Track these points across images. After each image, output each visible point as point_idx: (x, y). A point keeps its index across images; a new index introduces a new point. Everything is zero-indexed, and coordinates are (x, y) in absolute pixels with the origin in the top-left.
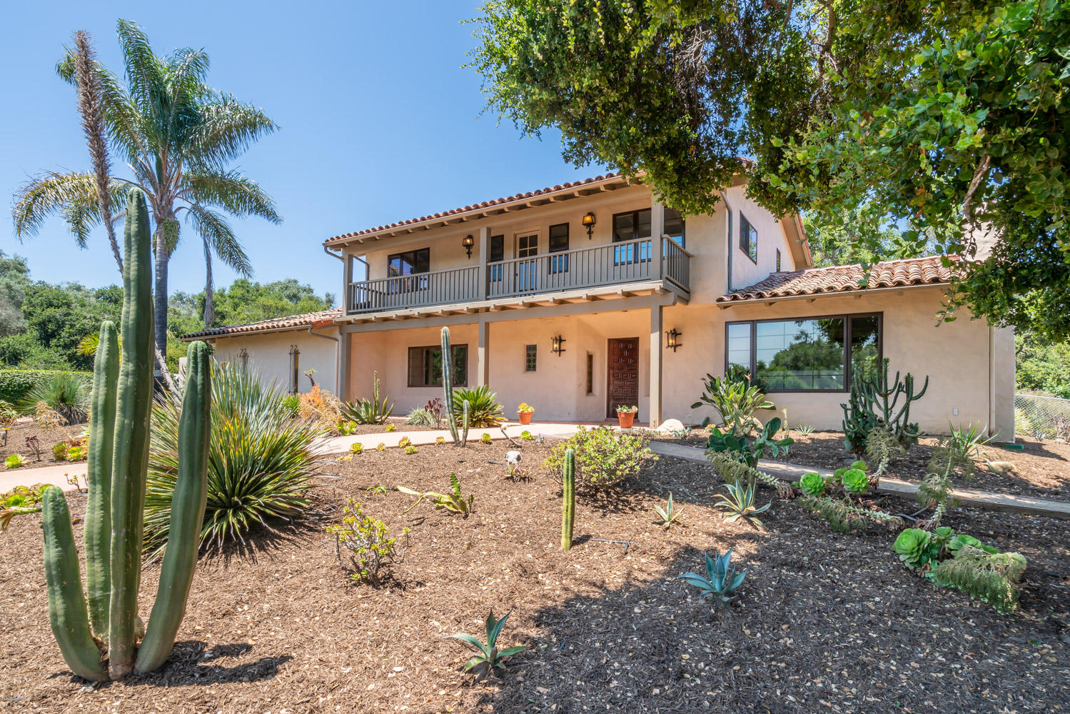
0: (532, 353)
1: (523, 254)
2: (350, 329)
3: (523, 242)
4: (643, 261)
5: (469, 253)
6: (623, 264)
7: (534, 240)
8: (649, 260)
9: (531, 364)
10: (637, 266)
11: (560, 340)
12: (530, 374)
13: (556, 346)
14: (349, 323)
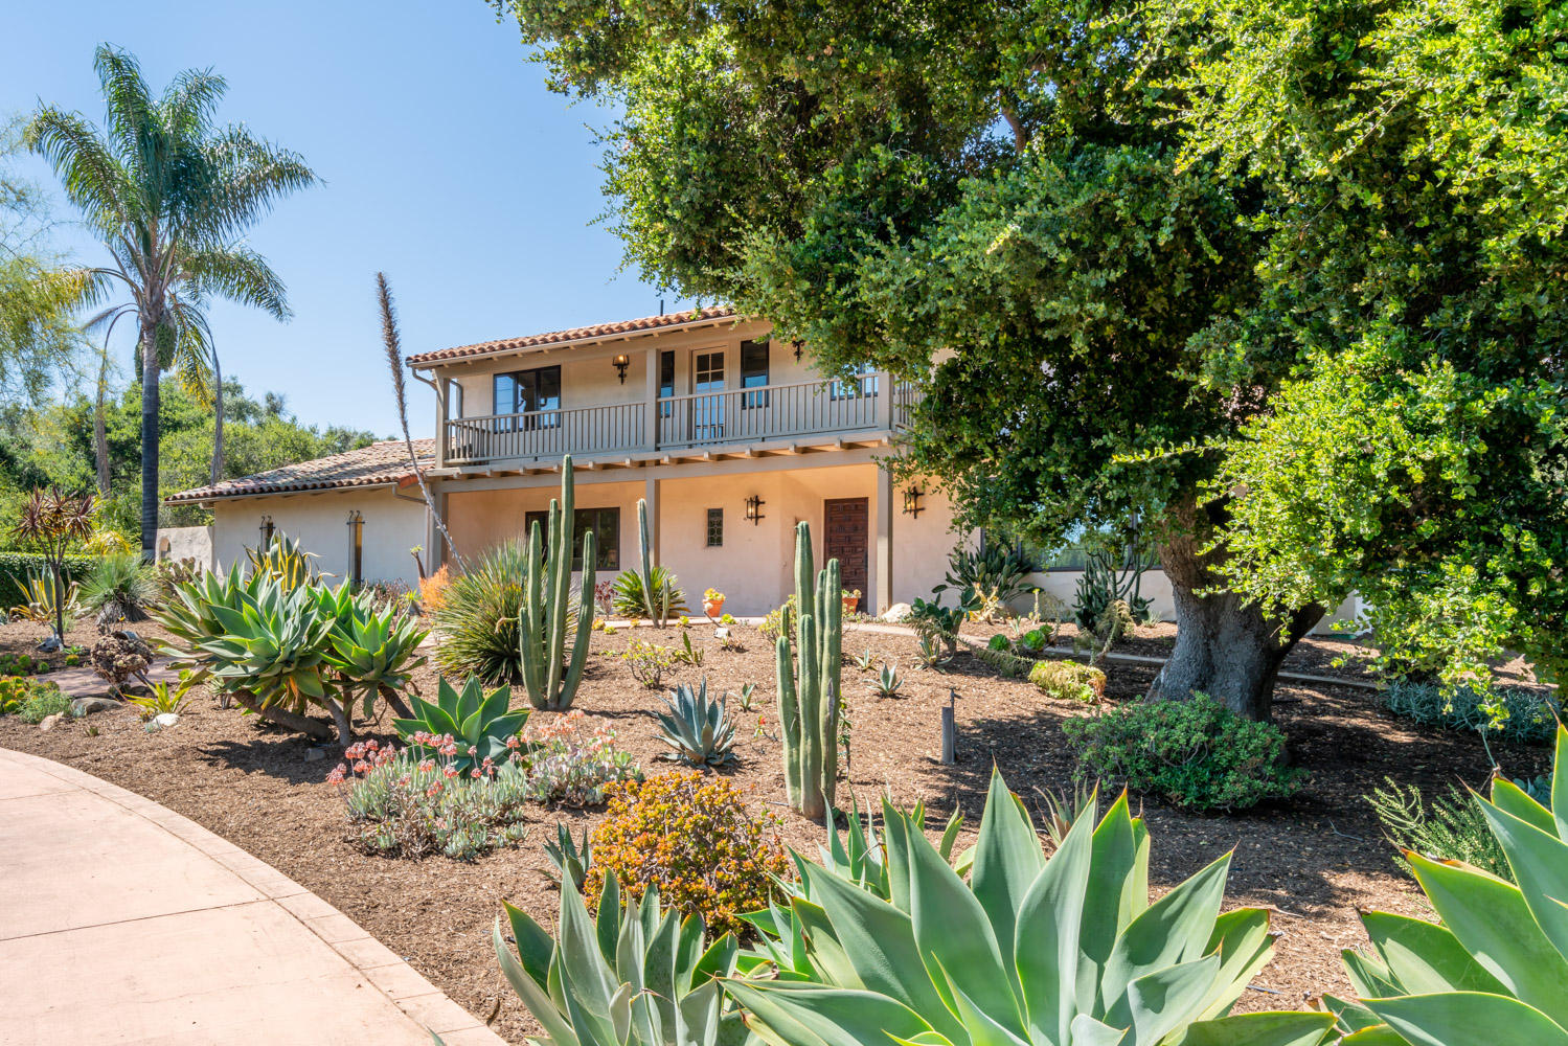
0: (717, 519)
1: (702, 379)
2: (447, 487)
3: (703, 361)
4: (868, 396)
5: (622, 376)
6: (841, 398)
7: (718, 359)
8: (876, 395)
9: (715, 536)
10: (861, 401)
11: (756, 502)
12: (715, 550)
13: (751, 510)
14: (447, 478)
